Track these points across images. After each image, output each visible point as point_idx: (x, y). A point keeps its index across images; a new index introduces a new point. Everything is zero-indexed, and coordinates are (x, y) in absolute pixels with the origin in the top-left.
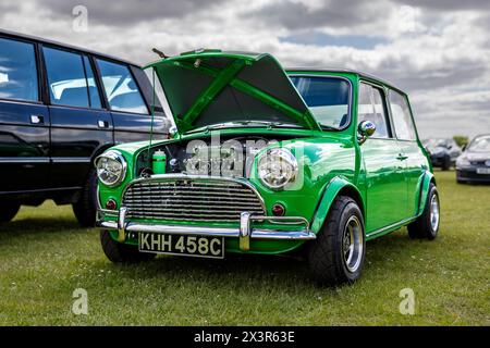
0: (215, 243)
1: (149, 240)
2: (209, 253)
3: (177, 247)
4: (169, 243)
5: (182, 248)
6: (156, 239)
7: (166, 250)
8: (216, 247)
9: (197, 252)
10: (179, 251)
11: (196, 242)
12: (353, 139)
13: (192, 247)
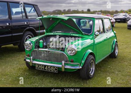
0: (55, 69)
1: (38, 66)
2: (54, 71)
3: (46, 69)
4: (44, 67)
5: (47, 69)
6: (40, 66)
7: (43, 69)
8: (56, 69)
9: (51, 70)
10: (46, 70)
11: (51, 68)
12: (93, 37)
13: (49, 69)
